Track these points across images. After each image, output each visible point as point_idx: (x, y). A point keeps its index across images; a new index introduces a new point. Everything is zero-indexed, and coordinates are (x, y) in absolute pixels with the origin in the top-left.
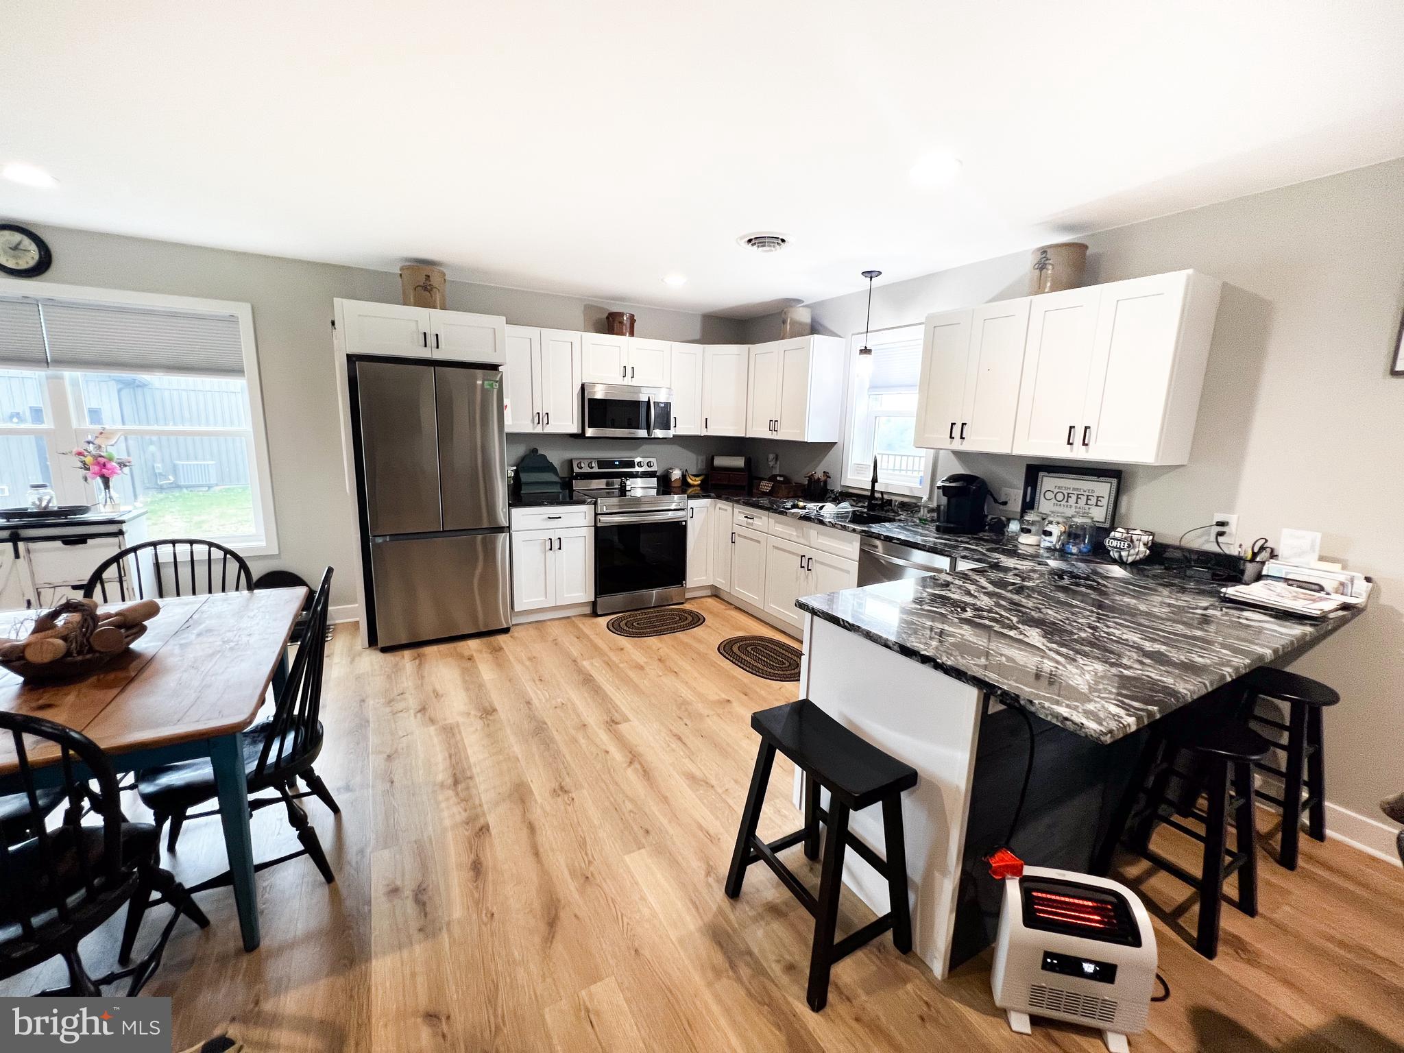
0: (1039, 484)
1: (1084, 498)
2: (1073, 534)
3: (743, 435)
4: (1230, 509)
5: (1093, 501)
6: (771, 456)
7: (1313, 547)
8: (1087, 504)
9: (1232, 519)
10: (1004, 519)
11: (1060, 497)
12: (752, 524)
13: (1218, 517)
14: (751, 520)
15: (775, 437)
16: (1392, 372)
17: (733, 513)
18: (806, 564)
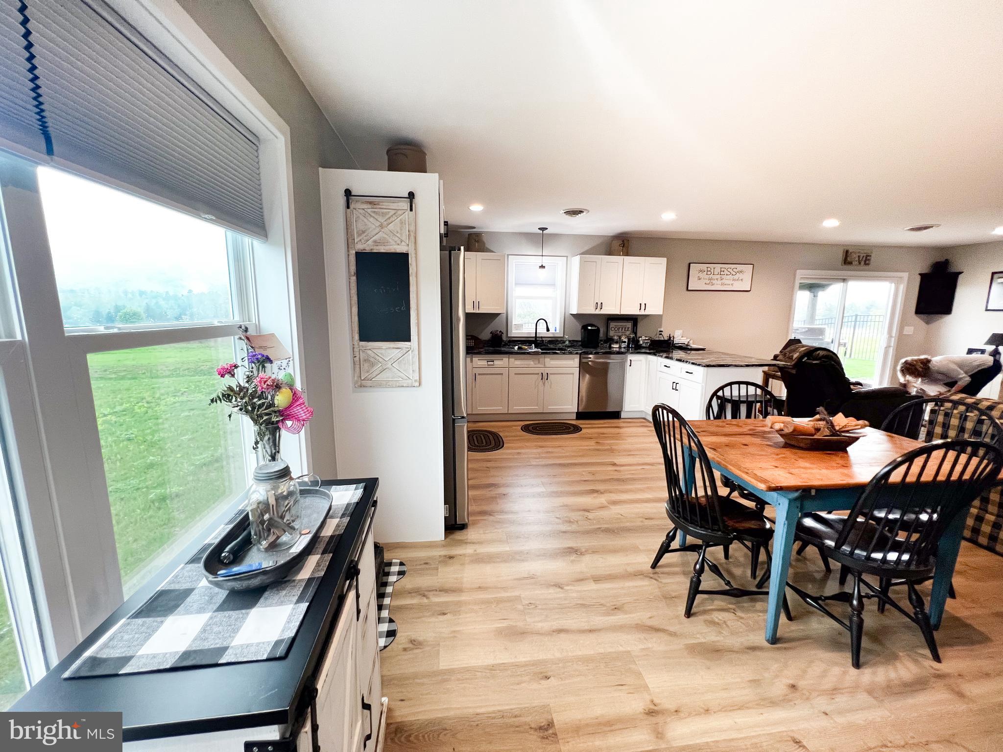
0: (608, 324)
1: (624, 329)
4: (660, 327)
5: (627, 329)
8: (625, 331)
9: (662, 330)
11: (616, 329)
12: (493, 365)
13: (659, 330)
14: (492, 363)
15: (478, 312)
16: (687, 290)
17: (472, 361)
18: (544, 377)
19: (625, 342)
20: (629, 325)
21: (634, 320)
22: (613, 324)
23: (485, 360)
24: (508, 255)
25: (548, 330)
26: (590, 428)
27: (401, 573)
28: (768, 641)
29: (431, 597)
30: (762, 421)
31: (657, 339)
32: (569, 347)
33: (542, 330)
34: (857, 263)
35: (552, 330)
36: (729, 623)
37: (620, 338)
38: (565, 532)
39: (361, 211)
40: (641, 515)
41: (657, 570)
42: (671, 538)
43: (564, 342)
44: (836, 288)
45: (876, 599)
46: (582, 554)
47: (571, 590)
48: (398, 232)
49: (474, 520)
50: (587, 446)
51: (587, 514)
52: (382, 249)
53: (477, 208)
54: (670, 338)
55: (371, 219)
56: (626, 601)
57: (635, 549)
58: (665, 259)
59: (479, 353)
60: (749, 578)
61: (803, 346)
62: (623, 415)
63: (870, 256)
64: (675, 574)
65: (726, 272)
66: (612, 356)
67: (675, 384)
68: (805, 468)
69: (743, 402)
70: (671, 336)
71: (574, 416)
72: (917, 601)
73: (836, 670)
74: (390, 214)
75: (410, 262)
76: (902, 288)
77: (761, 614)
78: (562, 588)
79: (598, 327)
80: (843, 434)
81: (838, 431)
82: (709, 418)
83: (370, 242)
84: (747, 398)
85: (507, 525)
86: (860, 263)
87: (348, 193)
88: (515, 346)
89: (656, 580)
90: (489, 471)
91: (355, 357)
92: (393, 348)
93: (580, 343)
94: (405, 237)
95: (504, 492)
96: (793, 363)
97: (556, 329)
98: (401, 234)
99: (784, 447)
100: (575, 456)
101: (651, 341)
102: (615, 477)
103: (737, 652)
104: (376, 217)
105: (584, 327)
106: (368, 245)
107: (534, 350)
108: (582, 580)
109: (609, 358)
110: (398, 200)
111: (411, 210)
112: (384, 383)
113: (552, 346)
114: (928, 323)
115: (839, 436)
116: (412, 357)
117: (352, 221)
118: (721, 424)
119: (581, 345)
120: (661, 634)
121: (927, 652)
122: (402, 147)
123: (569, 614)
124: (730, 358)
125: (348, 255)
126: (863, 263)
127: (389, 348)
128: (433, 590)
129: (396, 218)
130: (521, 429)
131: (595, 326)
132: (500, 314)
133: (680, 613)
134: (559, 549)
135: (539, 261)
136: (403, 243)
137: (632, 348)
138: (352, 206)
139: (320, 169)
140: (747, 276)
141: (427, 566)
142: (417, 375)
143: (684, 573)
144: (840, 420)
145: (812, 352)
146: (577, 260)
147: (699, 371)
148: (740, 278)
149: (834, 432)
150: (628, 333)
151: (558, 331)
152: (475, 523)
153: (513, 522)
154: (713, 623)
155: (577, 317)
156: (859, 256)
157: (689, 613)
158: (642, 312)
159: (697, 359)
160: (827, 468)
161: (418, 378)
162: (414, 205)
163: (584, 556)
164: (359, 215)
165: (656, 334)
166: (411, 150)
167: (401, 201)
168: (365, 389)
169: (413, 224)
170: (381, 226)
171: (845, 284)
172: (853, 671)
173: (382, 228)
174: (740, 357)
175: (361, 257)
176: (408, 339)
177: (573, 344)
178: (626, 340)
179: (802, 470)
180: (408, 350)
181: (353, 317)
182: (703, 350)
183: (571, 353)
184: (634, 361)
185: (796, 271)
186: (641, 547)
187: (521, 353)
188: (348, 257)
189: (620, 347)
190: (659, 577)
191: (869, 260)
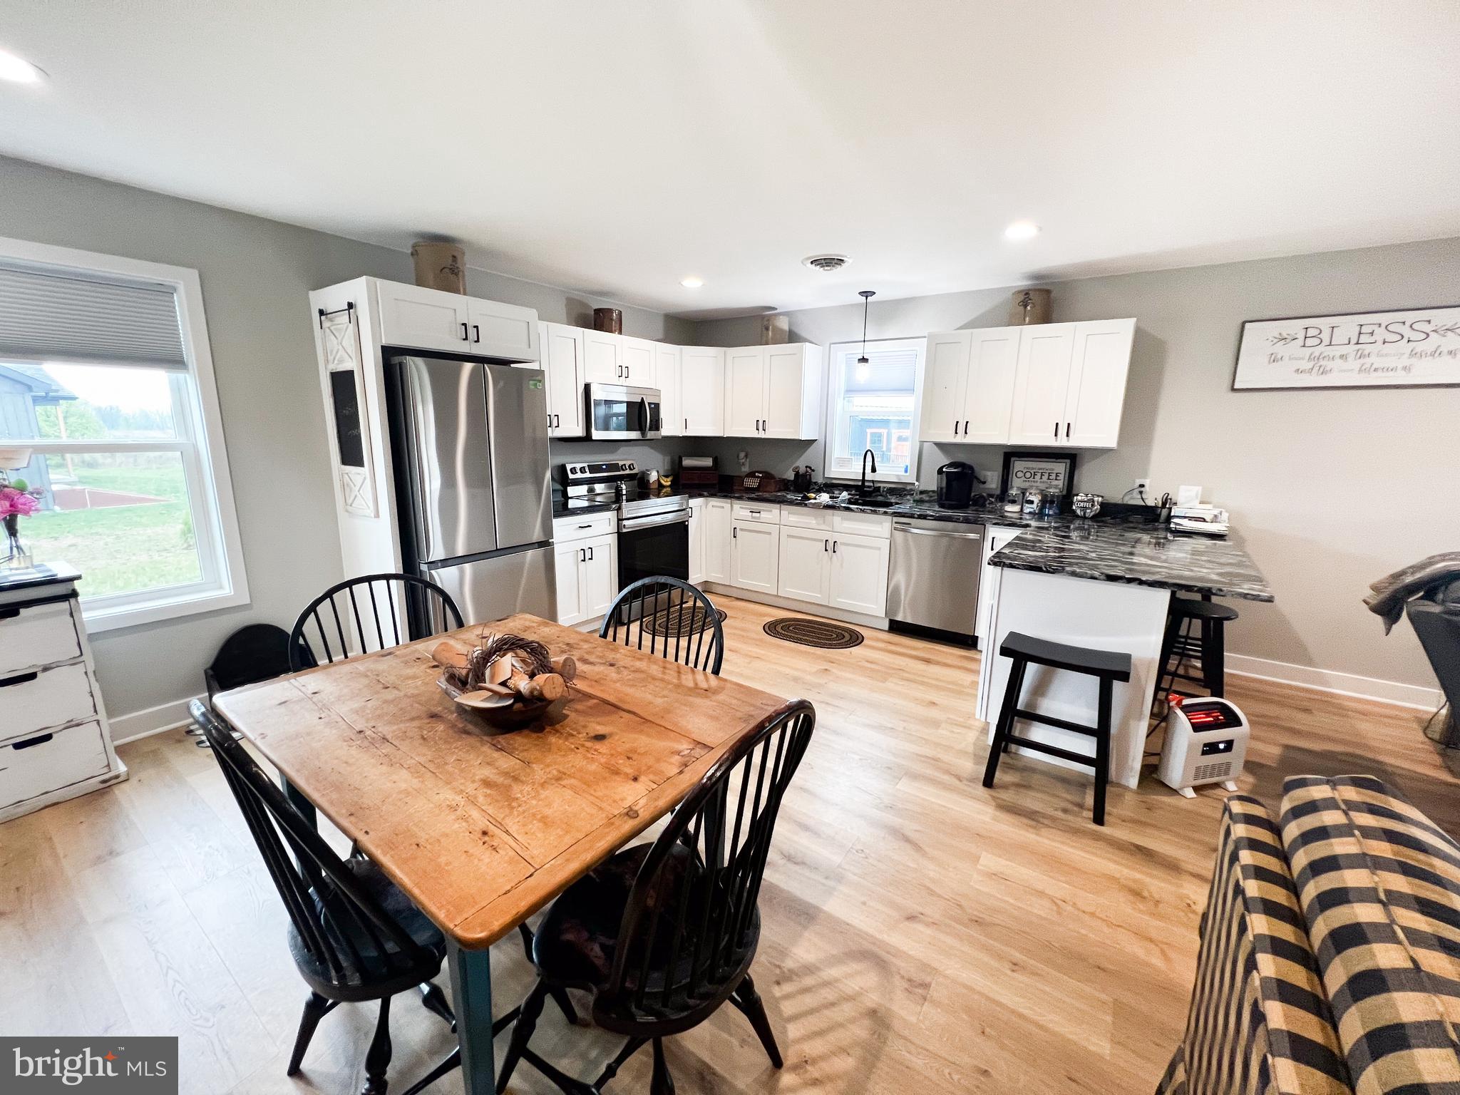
0: (1011, 465)
1: (1046, 475)
2: (1046, 501)
3: (721, 435)
4: (1145, 476)
5: (1053, 476)
6: (742, 455)
7: (1197, 495)
8: (1049, 479)
9: (1147, 482)
10: (985, 494)
11: (1028, 475)
12: (759, 518)
13: (1139, 482)
14: (758, 515)
15: (763, 436)
16: (1232, 387)
17: (732, 509)
18: (831, 547)
19: (1032, 502)
20: (1061, 468)
21: (1072, 458)
22: (1019, 465)
23: (748, 509)
24: (831, 345)
37: (1024, 494)
39: (328, 330)
55: (333, 337)
58: (1132, 321)
59: (740, 498)
70: (1169, 498)
71: (885, 626)
83: (336, 361)
87: (321, 313)
91: (341, 481)
92: (357, 473)
101: (1105, 504)
104: (336, 334)
105: (944, 468)
106: (335, 364)
110: (343, 314)
111: (350, 322)
112: (358, 510)
117: (326, 341)
130: (764, 628)
137: (1050, 515)
138: (324, 326)
139: (310, 292)
148: (1443, 350)
151: (908, 473)
158: (1063, 442)
162: (352, 317)
164: (328, 334)
170: (339, 343)
177: (923, 498)
178: (1039, 498)
180: (365, 476)
184: (999, 540)
187: (799, 504)
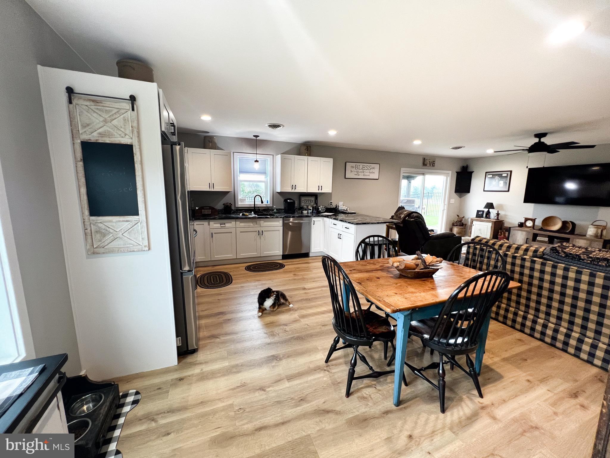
0: (300, 198)
1: (310, 201)
5: (312, 201)
7: (342, 204)
9: (332, 202)
11: (305, 201)
12: (225, 227)
13: (330, 202)
14: (224, 225)
15: (213, 190)
16: (345, 178)
17: (209, 224)
18: (260, 233)
19: (311, 209)
20: (313, 199)
21: (315, 196)
22: (303, 199)
23: (219, 223)
24: (233, 153)
25: (262, 202)
26: (290, 264)
27: (135, 402)
28: (395, 405)
29: (159, 420)
30: (387, 259)
31: (329, 207)
32: (276, 213)
33: (258, 203)
34: (429, 165)
35: (265, 203)
36: (372, 396)
37: (308, 207)
38: (269, 344)
39: (85, 107)
40: (320, 324)
41: (329, 363)
42: (336, 342)
43: (273, 210)
44: (419, 178)
45: (449, 364)
46: (281, 359)
47: (271, 390)
48: (121, 127)
49: (204, 344)
50: (288, 277)
51: (285, 327)
52: (108, 140)
53: (206, 118)
54: (336, 206)
55: (95, 115)
56: (309, 392)
57: (315, 350)
58: (332, 159)
59: (214, 219)
60: (383, 360)
61: (406, 211)
62: (311, 255)
63: (435, 162)
64: (340, 364)
65: (366, 168)
66: (304, 218)
67: (339, 235)
68: (412, 293)
69: (376, 245)
70: (337, 205)
71: (281, 258)
72: (470, 363)
73: (433, 417)
74: (113, 112)
75: (134, 152)
76: (449, 179)
77: (390, 385)
78: (264, 390)
79: (294, 201)
80: (431, 267)
81: (428, 265)
82: (358, 260)
83: (95, 134)
84: (378, 242)
85: (228, 344)
86: (430, 165)
87: (70, 91)
88: (241, 213)
89: (328, 371)
90: (220, 302)
91: (86, 229)
92: (123, 221)
93: (283, 211)
94: (128, 131)
95: (229, 318)
96: (401, 220)
97: (267, 201)
98: (125, 130)
99: (399, 278)
100: (280, 285)
101: (326, 208)
102: (305, 298)
103: (378, 418)
104: (100, 113)
105: (285, 201)
106: (93, 136)
107: (253, 215)
108: (280, 381)
109: (302, 220)
110: (122, 101)
111: (133, 110)
112: (117, 249)
113: (265, 213)
114: (460, 197)
115: (429, 268)
116: (141, 227)
117: (75, 114)
118: (364, 263)
119: (284, 212)
120: (330, 415)
121: (476, 392)
122: (131, 61)
123: (268, 412)
124: (369, 218)
125: (74, 144)
126: (431, 165)
127: (119, 221)
128: (161, 413)
129: (119, 115)
130: (245, 269)
131: (292, 200)
132: (230, 192)
133: (343, 394)
134: (264, 358)
135: (254, 157)
136: (127, 137)
137: (315, 213)
138: (75, 102)
139: (39, 67)
140: (376, 171)
141: (160, 391)
142: (147, 242)
143: (346, 363)
144: (428, 258)
145: (410, 214)
146: (279, 157)
147: (352, 227)
148: (373, 172)
149: (426, 266)
150: (312, 204)
151: (269, 203)
152: (205, 346)
153: (233, 341)
154: (364, 398)
155: (281, 193)
156: (430, 162)
157: (348, 394)
158: (320, 191)
159: (352, 220)
160: (424, 292)
161: (147, 244)
162: (135, 106)
163: (282, 361)
164: (82, 110)
165: (329, 205)
166: (136, 64)
167: (124, 102)
168: (99, 255)
169: (136, 122)
170: (105, 121)
171: (424, 176)
172: (441, 415)
173: (106, 123)
174: (373, 217)
175: (87, 146)
176: (136, 213)
177: (279, 211)
178: (311, 208)
179: (411, 294)
180: (136, 222)
181: (82, 196)
182: (355, 213)
183: (277, 217)
184: (316, 221)
185: (400, 169)
186: (319, 348)
187: (245, 218)
188: (74, 146)
189: (308, 213)
190: (330, 369)
191: (434, 164)
